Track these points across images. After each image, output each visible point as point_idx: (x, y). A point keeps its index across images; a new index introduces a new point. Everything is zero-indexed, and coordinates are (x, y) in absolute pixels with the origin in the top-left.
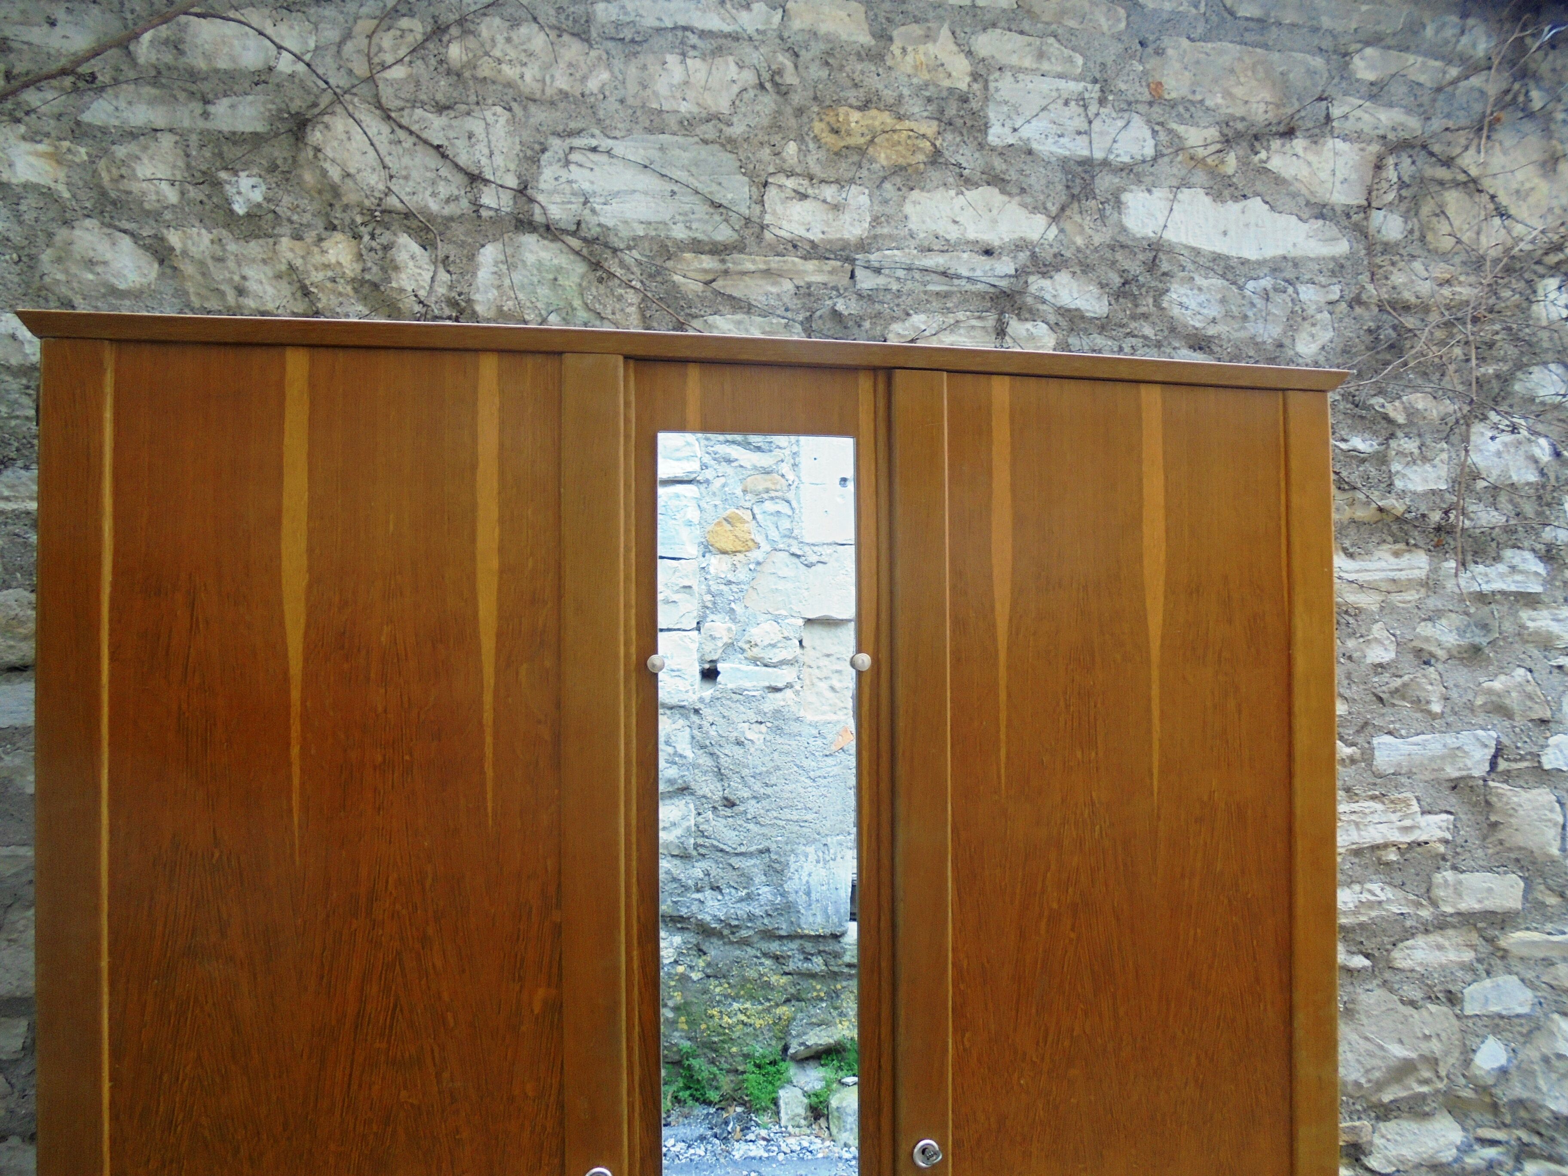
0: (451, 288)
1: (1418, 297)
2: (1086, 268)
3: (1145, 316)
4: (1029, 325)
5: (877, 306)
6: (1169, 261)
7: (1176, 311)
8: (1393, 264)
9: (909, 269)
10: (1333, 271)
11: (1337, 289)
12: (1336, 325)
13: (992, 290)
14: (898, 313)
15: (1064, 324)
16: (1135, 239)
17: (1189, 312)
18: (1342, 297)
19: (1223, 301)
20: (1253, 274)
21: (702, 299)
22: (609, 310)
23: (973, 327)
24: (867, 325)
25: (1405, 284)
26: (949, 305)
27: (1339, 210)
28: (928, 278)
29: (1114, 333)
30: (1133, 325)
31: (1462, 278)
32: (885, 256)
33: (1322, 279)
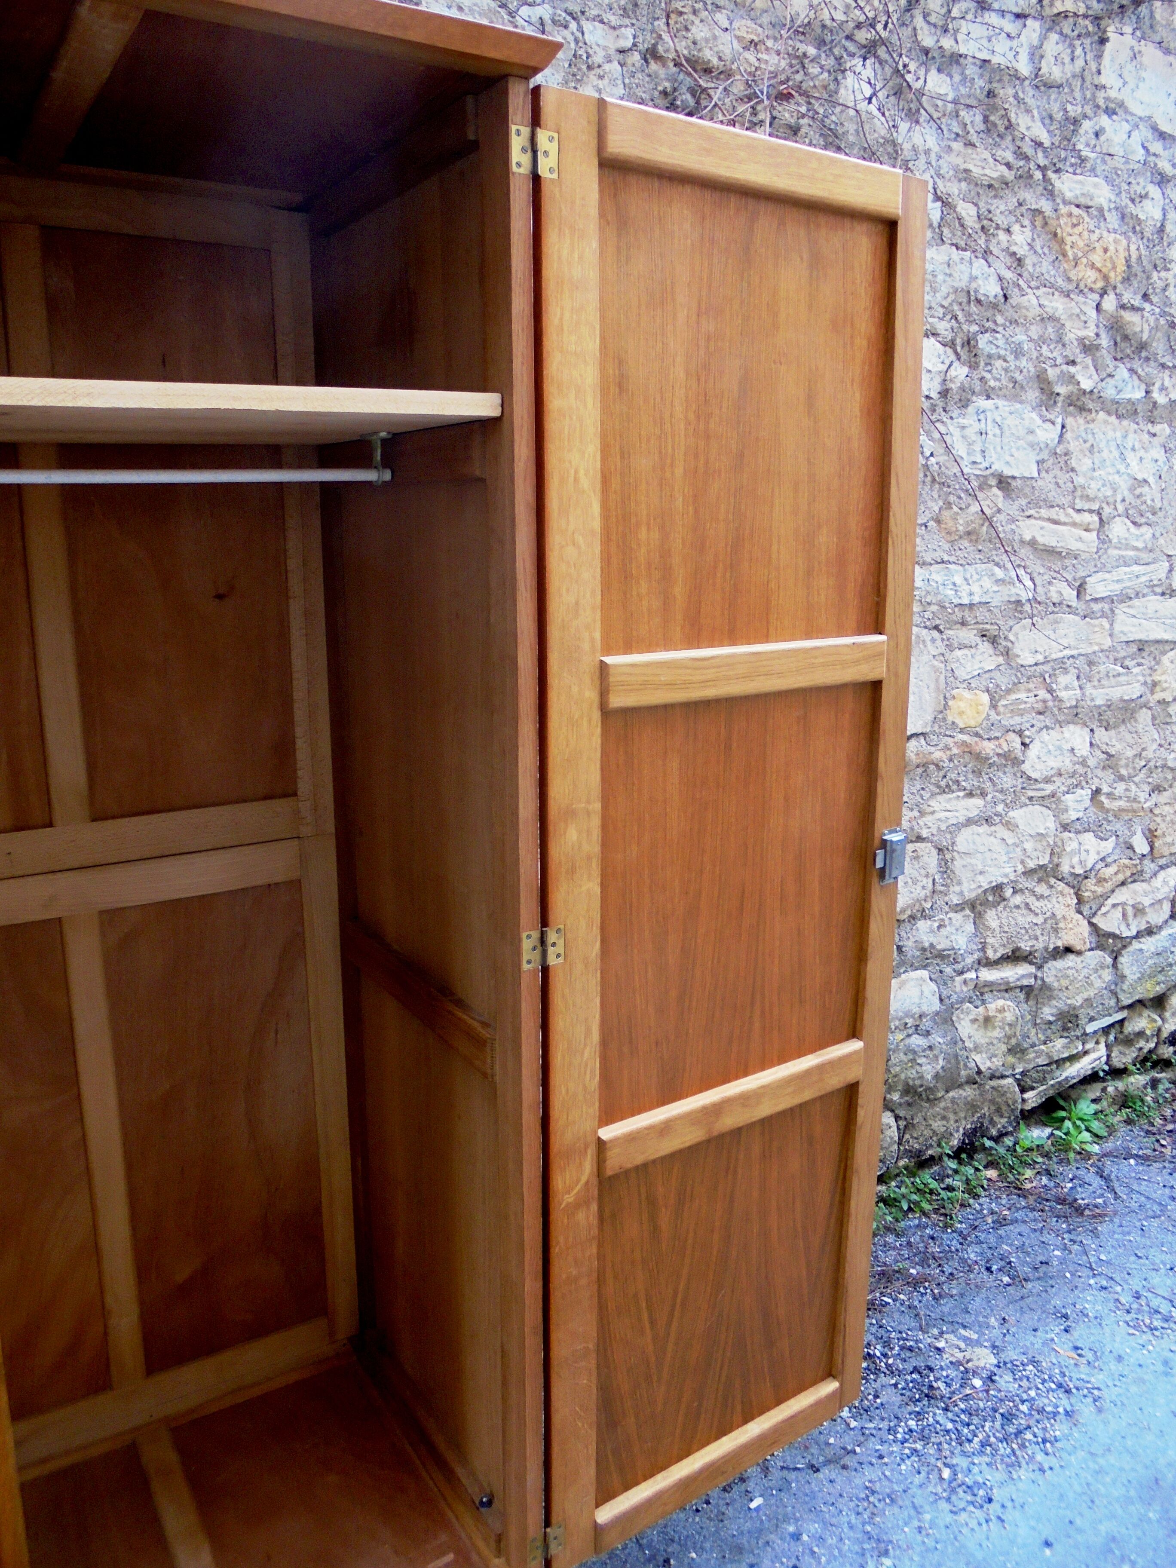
1: (720, 58)
8: (695, 12)
10: (625, 10)
11: (629, 32)
12: (627, 81)
18: (634, 45)
25: (707, 40)
31: (770, 43)
33: (608, 17)
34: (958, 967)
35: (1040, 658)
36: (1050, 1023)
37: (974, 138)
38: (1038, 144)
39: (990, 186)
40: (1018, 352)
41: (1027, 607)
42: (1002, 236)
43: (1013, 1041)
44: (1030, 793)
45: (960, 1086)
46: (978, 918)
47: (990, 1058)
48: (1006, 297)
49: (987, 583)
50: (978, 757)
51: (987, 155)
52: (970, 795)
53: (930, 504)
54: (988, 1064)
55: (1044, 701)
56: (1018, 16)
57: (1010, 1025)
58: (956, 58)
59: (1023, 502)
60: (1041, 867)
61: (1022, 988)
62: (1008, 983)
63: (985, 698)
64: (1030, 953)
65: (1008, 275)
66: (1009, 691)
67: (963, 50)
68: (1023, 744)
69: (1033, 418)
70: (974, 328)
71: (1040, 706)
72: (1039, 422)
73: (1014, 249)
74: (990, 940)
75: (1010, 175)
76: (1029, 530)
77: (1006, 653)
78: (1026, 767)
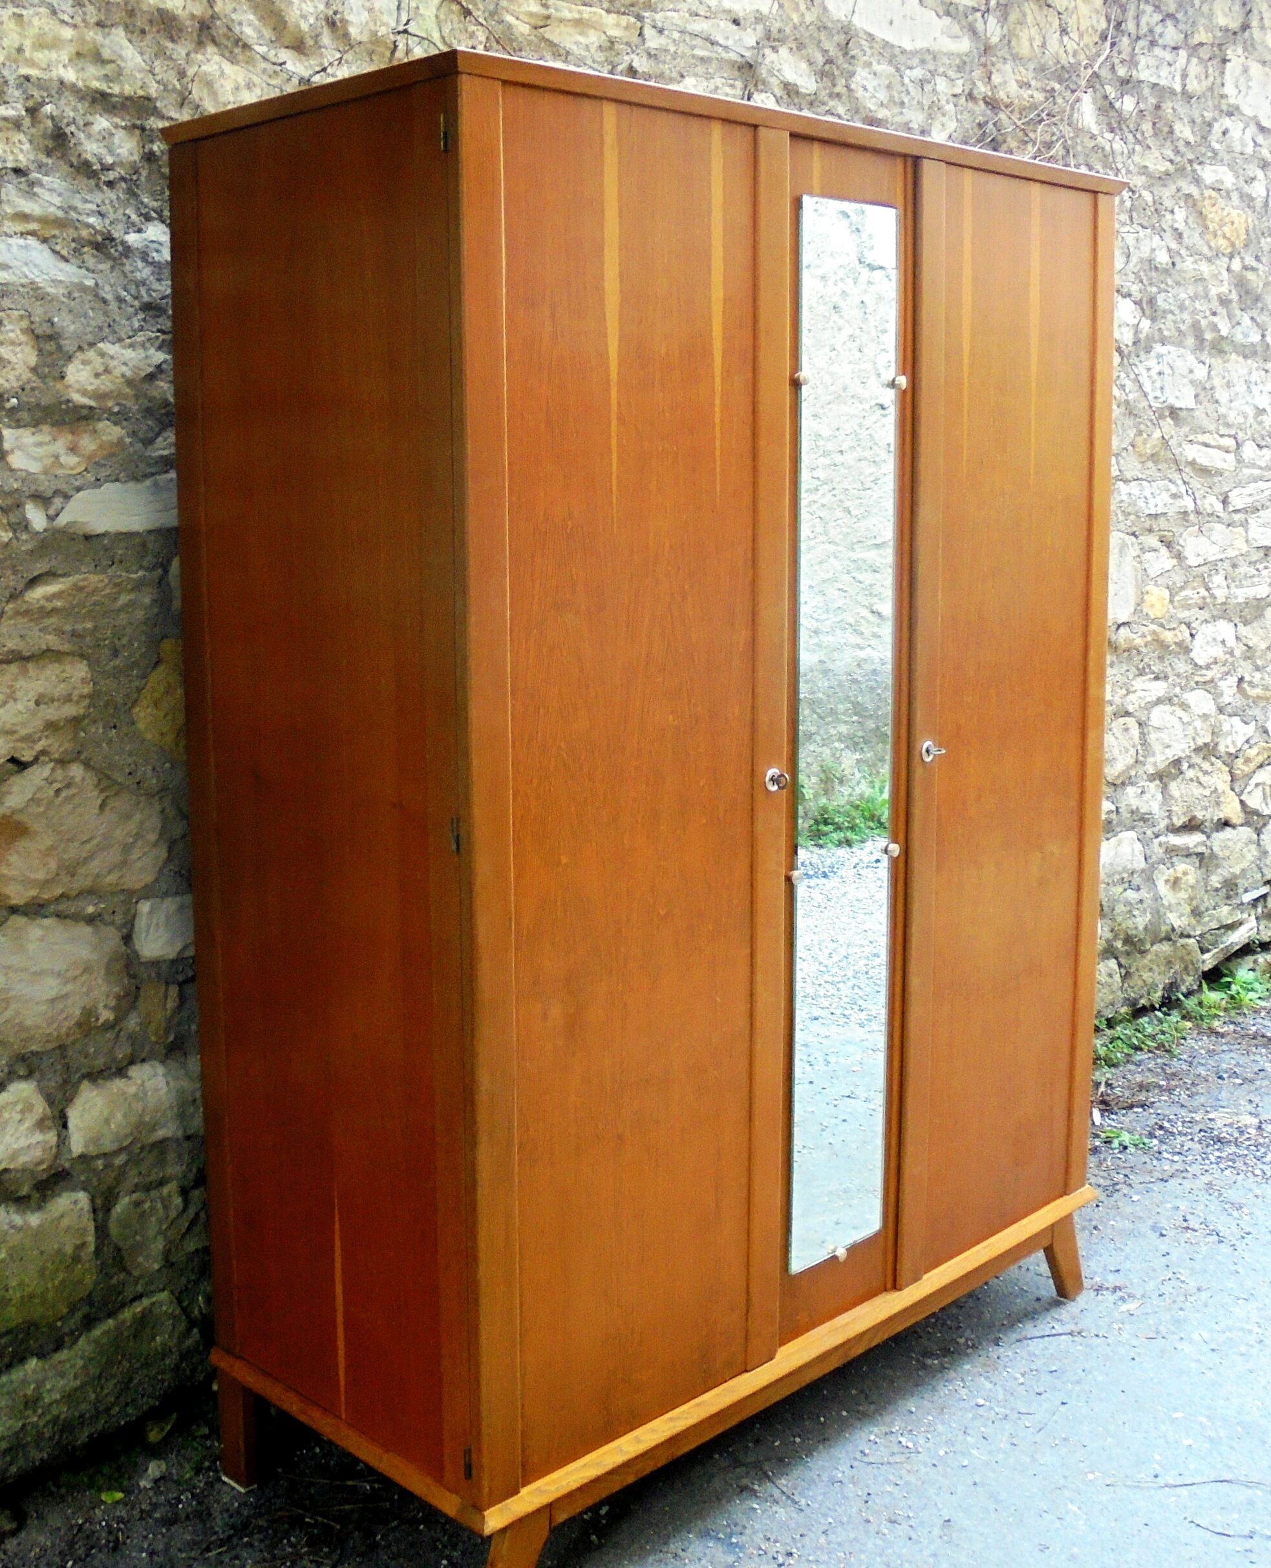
1: (1008, 97)
2: (801, 46)
3: (839, 96)
4: (764, 95)
5: (660, 65)
6: (856, 45)
7: (860, 93)
8: (993, 64)
9: (682, 32)
10: (958, 67)
11: (960, 82)
12: (958, 117)
13: (740, 59)
14: (677, 74)
15: (784, 94)
16: (832, 22)
17: (867, 95)
18: (962, 91)
19: (889, 87)
20: (909, 63)
25: (1001, 85)
26: (712, 70)
27: (961, 8)
28: (694, 43)
29: (819, 108)
30: (832, 103)
31: (1033, 83)
32: (666, 18)
33: (951, 73)
34: (1156, 829)
35: (1201, 561)
36: (1217, 890)
37: (1150, 142)
38: (1188, 143)
39: (1160, 178)
40: (1182, 308)
41: (1192, 517)
42: (1169, 216)
43: (1194, 903)
44: (1197, 678)
45: (1160, 941)
46: (1165, 788)
47: (1180, 917)
48: (1173, 264)
49: (1165, 497)
50: (1163, 645)
51: (1157, 154)
52: (1157, 678)
53: (1129, 431)
54: (1179, 923)
55: (1204, 598)
56: (1174, 48)
57: (1192, 887)
58: (1138, 83)
59: (1186, 429)
60: (1206, 745)
61: (1199, 854)
62: (1188, 848)
63: (1166, 593)
64: (1202, 823)
65: (1174, 245)
66: (1182, 588)
67: (1142, 77)
68: (1192, 635)
69: (1191, 359)
70: (1154, 290)
71: (1200, 602)
72: (1196, 362)
73: (1176, 225)
74: (1174, 808)
75: (1171, 168)
76: (1192, 452)
77: (1179, 556)
78: (1192, 655)
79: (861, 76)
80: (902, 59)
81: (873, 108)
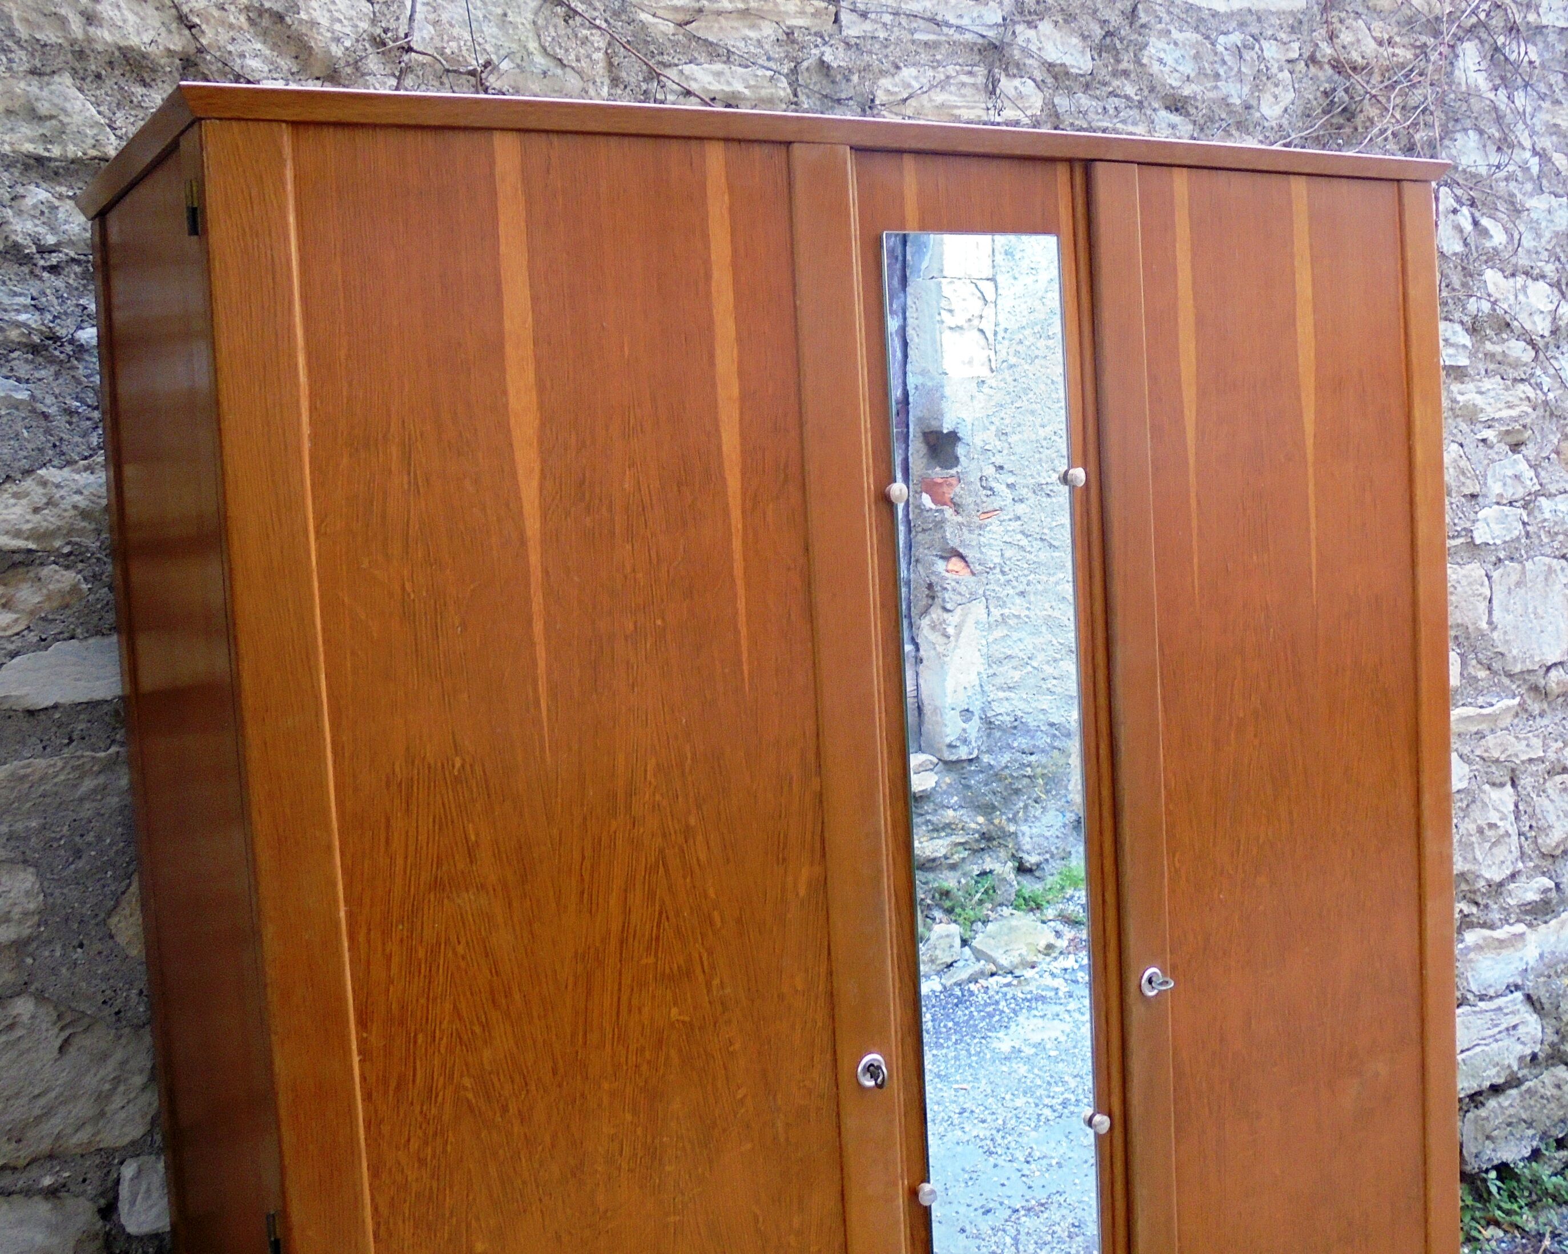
0: (374, 22)
1: (1363, 57)
2: (1069, 18)
3: (1126, 73)
4: (1017, 82)
5: (866, 57)
6: (1146, 11)
7: (1155, 68)
8: (1342, 20)
9: (896, 14)
10: (1292, 27)
11: (1296, 46)
12: (1296, 86)
13: (980, 41)
14: (887, 66)
15: (1050, 80)
17: (1167, 69)
18: (1300, 55)
19: (1197, 57)
20: (1223, 28)
21: (675, 44)
22: (572, 57)
23: (964, 84)
24: (855, 78)
25: (1353, 44)
26: (939, 57)
28: (915, 25)
29: (1098, 92)
30: (1116, 83)
31: (1397, 39)
33: (1283, 36)
58: (1540, 29)
67: (1545, 22)
79: (1156, 48)
80: (1213, 23)
81: (1175, 84)
